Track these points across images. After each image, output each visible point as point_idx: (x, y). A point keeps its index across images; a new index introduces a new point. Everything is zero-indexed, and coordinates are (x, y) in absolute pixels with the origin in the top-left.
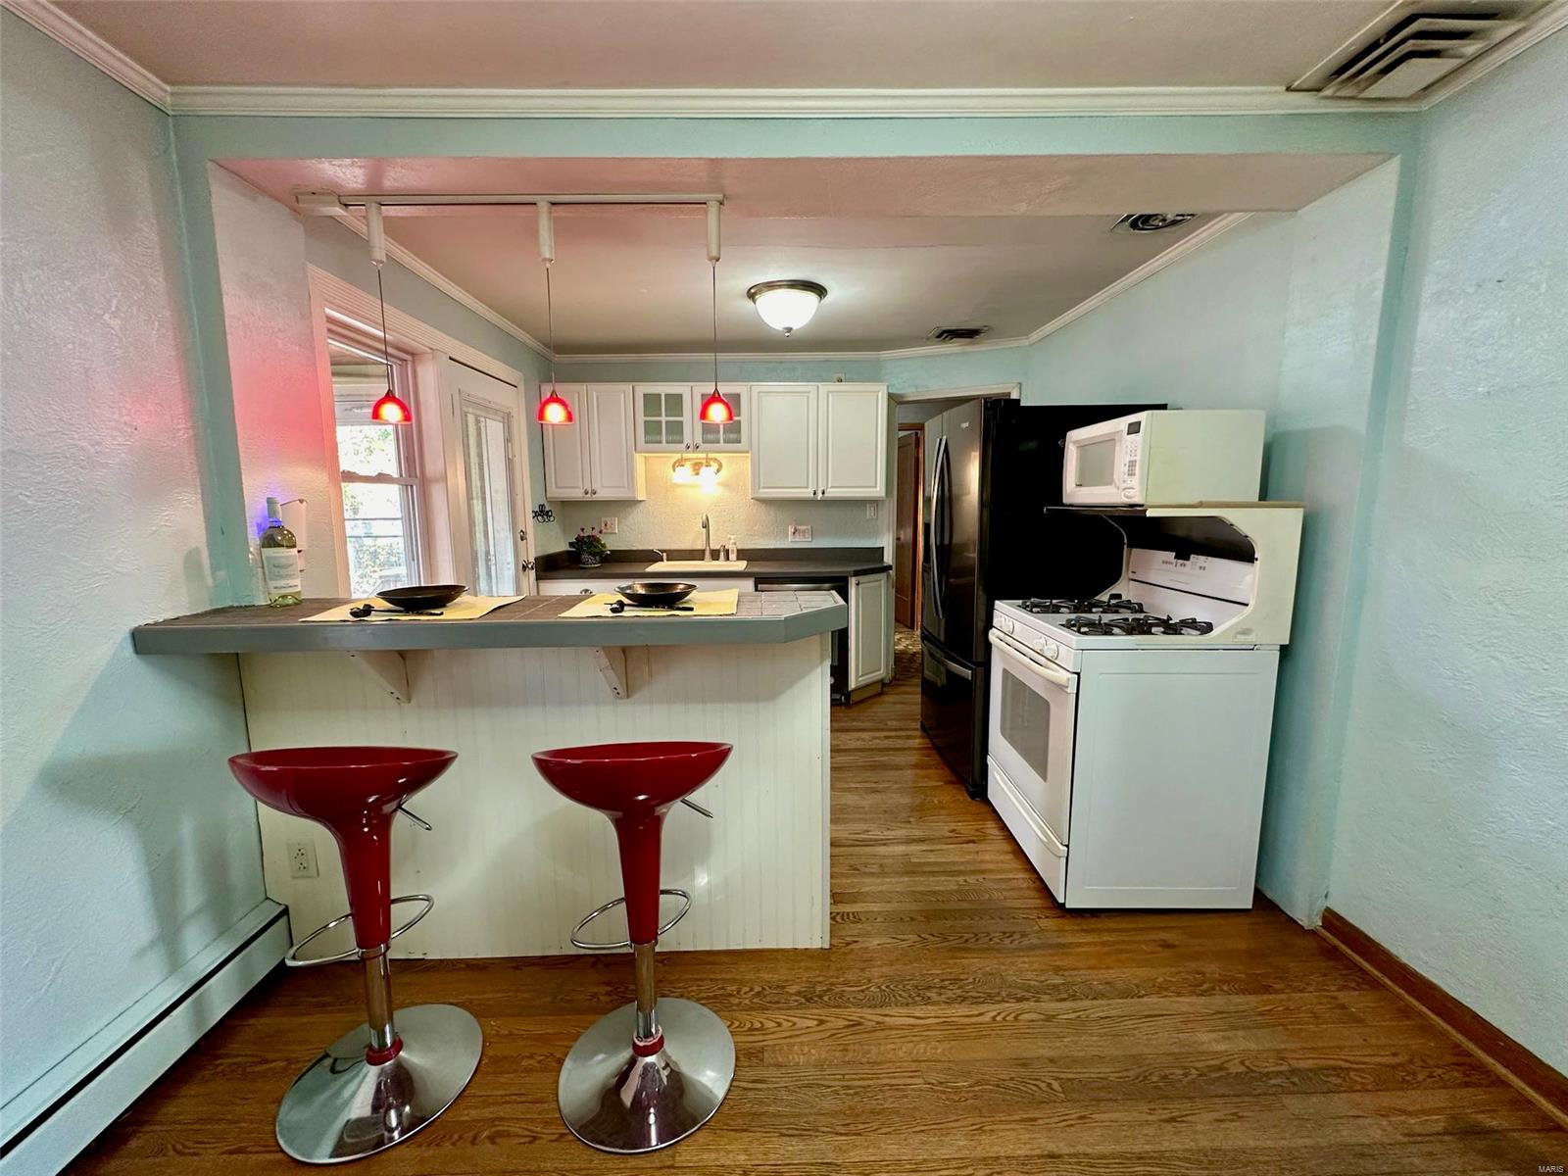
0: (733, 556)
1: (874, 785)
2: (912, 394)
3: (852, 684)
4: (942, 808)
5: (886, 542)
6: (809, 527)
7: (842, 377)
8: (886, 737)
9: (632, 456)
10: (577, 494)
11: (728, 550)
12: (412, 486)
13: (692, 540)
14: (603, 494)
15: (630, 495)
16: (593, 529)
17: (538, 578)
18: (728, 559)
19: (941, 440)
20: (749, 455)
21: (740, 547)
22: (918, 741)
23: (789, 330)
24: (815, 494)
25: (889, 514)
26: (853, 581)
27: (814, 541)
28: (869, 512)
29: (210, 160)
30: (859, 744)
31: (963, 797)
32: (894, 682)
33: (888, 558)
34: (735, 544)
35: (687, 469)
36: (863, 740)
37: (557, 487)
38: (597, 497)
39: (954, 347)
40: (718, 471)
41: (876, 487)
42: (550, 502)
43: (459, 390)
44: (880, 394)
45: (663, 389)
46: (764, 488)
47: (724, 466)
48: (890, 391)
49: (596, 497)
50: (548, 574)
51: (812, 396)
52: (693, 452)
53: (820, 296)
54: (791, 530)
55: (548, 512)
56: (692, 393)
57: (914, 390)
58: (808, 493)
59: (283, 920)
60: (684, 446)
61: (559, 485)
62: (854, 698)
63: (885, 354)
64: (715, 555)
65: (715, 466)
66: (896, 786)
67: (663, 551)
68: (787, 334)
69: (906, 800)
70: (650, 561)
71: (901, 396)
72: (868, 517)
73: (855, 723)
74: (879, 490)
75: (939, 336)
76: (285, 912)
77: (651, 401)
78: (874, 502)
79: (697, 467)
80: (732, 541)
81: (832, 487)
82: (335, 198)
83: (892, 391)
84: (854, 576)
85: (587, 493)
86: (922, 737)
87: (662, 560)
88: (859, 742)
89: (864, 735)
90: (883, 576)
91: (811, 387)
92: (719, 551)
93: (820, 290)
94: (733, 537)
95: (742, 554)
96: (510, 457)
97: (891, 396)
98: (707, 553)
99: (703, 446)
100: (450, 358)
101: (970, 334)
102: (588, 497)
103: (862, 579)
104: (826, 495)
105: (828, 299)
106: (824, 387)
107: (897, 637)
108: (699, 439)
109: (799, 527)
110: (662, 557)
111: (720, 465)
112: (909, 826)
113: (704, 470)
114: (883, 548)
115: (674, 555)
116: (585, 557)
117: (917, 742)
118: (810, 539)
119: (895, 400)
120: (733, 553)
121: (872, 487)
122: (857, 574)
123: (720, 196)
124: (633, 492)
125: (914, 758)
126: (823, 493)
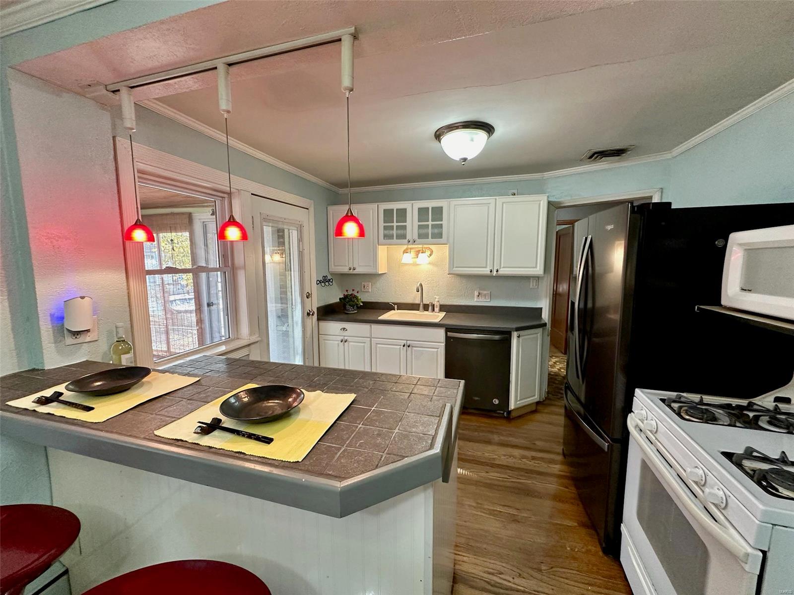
0: (437, 309)
1: (514, 512)
2: (568, 201)
3: (512, 406)
4: (575, 559)
5: (544, 305)
6: (489, 292)
7: (515, 191)
8: (534, 458)
9: (376, 247)
10: (345, 270)
11: (434, 305)
12: (225, 272)
13: (412, 297)
14: (360, 270)
15: (374, 271)
16: (353, 290)
17: (318, 319)
18: (433, 310)
19: (586, 239)
20: (448, 245)
21: (442, 303)
22: (558, 466)
23: (465, 160)
24: (491, 271)
25: (547, 286)
26: (515, 335)
27: (491, 302)
28: (532, 284)
29: (9, 67)
30: (510, 461)
31: (595, 548)
32: (547, 402)
33: (546, 316)
34: (438, 302)
35: (413, 254)
36: (514, 457)
37: (335, 266)
38: (357, 271)
39: (603, 165)
40: (430, 255)
41: (536, 267)
42: (332, 274)
43: (260, 213)
44: (542, 202)
45: (395, 206)
46: (456, 267)
47: (434, 253)
48: (550, 200)
49: (355, 272)
50: (323, 317)
51: (492, 206)
52: (412, 245)
53: (489, 133)
54: (476, 293)
55: (329, 280)
56: (412, 208)
57: (569, 198)
58: (486, 271)
59: (65, 577)
60: (406, 240)
61: (335, 264)
62: (514, 415)
63: (547, 175)
64: (426, 307)
65: (428, 253)
66: (533, 518)
67: (395, 304)
68: (463, 163)
69: (541, 540)
70: (388, 309)
71: (559, 203)
72: (531, 287)
73: (511, 439)
74: (539, 270)
75: (591, 157)
76: (66, 572)
77: (388, 213)
78: (537, 278)
79: (418, 253)
80: (437, 300)
81: (503, 267)
82: (102, 87)
83: (552, 199)
84: (516, 331)
85: (350, 269)
86: (562, 463)
87: (394, 310)
88: (510, 460)
89: (517, 452)
90: (540, 330)
91: (490, 200)
92: (428, 305)
93: (488, 128)
94: (437, 297)
95: (443, 308)
96: (301, 250)
97: (549, 203)
98: (421, 306)
99: (418, 241)
100: (252, 194)
101: (618, 153)
102: (351, 272)
103: (521, 333)
104: (499, 273)
105: (496, 135)
106: (500, 200)
107: (554, 360)
108: (416, 237)
109: (481, 292)
110: (394, 307)
111: (432, 252)
112: (538, 576)
113: (420, 255)
114: (541, 309)
115: (402, 306)
116: (348, 307)
117: (557, 468)
118: (489, 300)
119: (553, 206)
120: (437, 307)
121: (534, 267)
122: (518, 329)
123: (352, 30)
124: (376, 269)
125: (552, 486)
126: (497, 271)
